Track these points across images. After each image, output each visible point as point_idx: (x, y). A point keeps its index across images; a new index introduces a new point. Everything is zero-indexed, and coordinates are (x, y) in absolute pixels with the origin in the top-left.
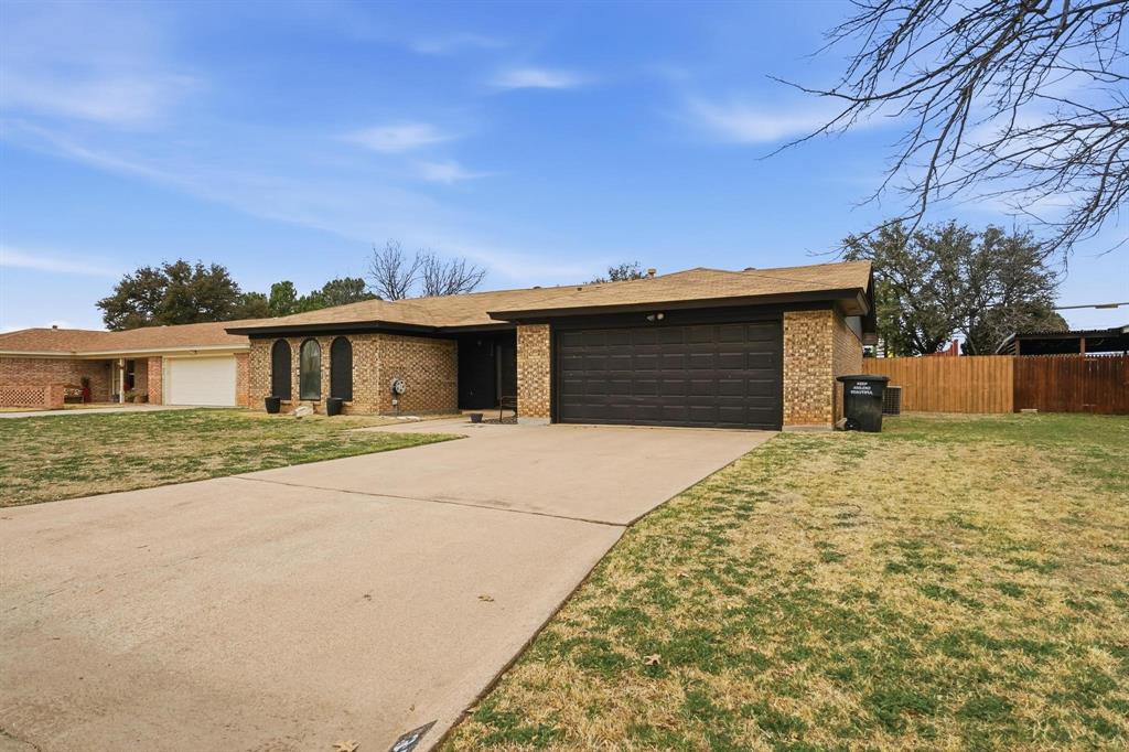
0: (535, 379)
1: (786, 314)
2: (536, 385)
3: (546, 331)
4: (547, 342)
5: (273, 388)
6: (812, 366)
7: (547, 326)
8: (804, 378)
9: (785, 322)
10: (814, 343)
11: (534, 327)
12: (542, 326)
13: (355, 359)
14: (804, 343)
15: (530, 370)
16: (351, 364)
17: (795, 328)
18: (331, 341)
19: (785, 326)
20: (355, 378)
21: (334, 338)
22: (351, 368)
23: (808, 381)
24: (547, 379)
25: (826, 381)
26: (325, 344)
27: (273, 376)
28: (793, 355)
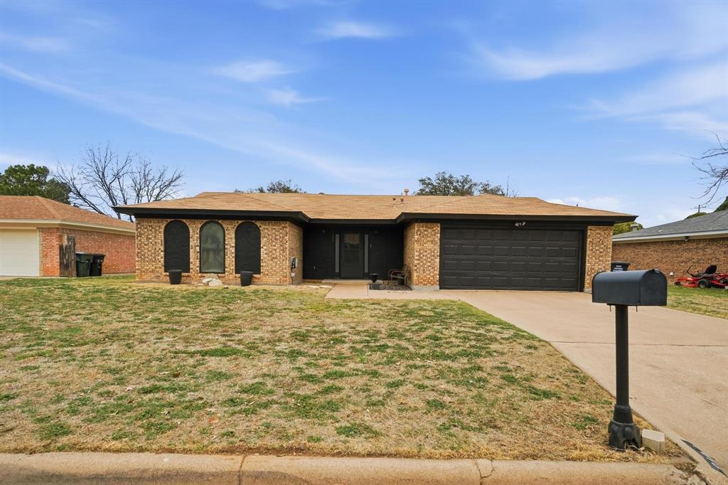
0: (429, 260)
1: (589, 227)
2: (429, 264)
3: (438, 228)
4: (439, 235)
5: (165, 262)
6: (602, 256)
7: (439, 225)
8: (597, 263)
9: (589, 231)
10: (603, 244)
11: (429, 225)
12: (435, 224)
13: (263, 241)
14: (598, 244)
15: (425, 254)
16: (260, 244)
17: (593, 234)
18: (237, 225)
19: (589, 234)
20: (263, 255)
21: (240, 222)
22: (260, 248)
23: (599, 265)
24: (438, 260)
25: (608, 265)
26: (230, 227)
27: (165, 252)
28: (592, 250)
